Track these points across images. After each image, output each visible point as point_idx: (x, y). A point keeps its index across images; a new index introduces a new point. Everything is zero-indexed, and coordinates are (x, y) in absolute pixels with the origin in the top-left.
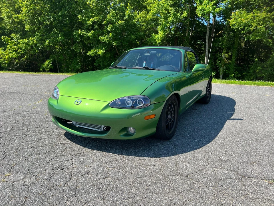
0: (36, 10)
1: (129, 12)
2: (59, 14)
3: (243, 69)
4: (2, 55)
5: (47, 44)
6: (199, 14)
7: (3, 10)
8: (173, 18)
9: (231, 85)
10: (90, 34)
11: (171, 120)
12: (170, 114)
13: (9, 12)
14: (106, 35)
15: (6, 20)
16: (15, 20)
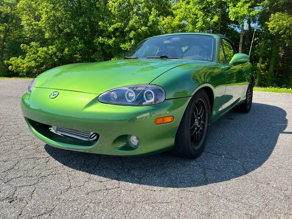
0: (56, 16)
1: (153, 18)
2: (80, 21)
3: (283, 81)
4: (20, 64)
5: (66, 52)
6: (232, 17)
7: (24, 18)
8: (202, 23)
9: (274, 93)
10: (111, 42)
11: (198, 128)
12: (198, 119)
13: (29, 20)
14: (128, 43)
15: (26, 28)
16: (35, 27)
